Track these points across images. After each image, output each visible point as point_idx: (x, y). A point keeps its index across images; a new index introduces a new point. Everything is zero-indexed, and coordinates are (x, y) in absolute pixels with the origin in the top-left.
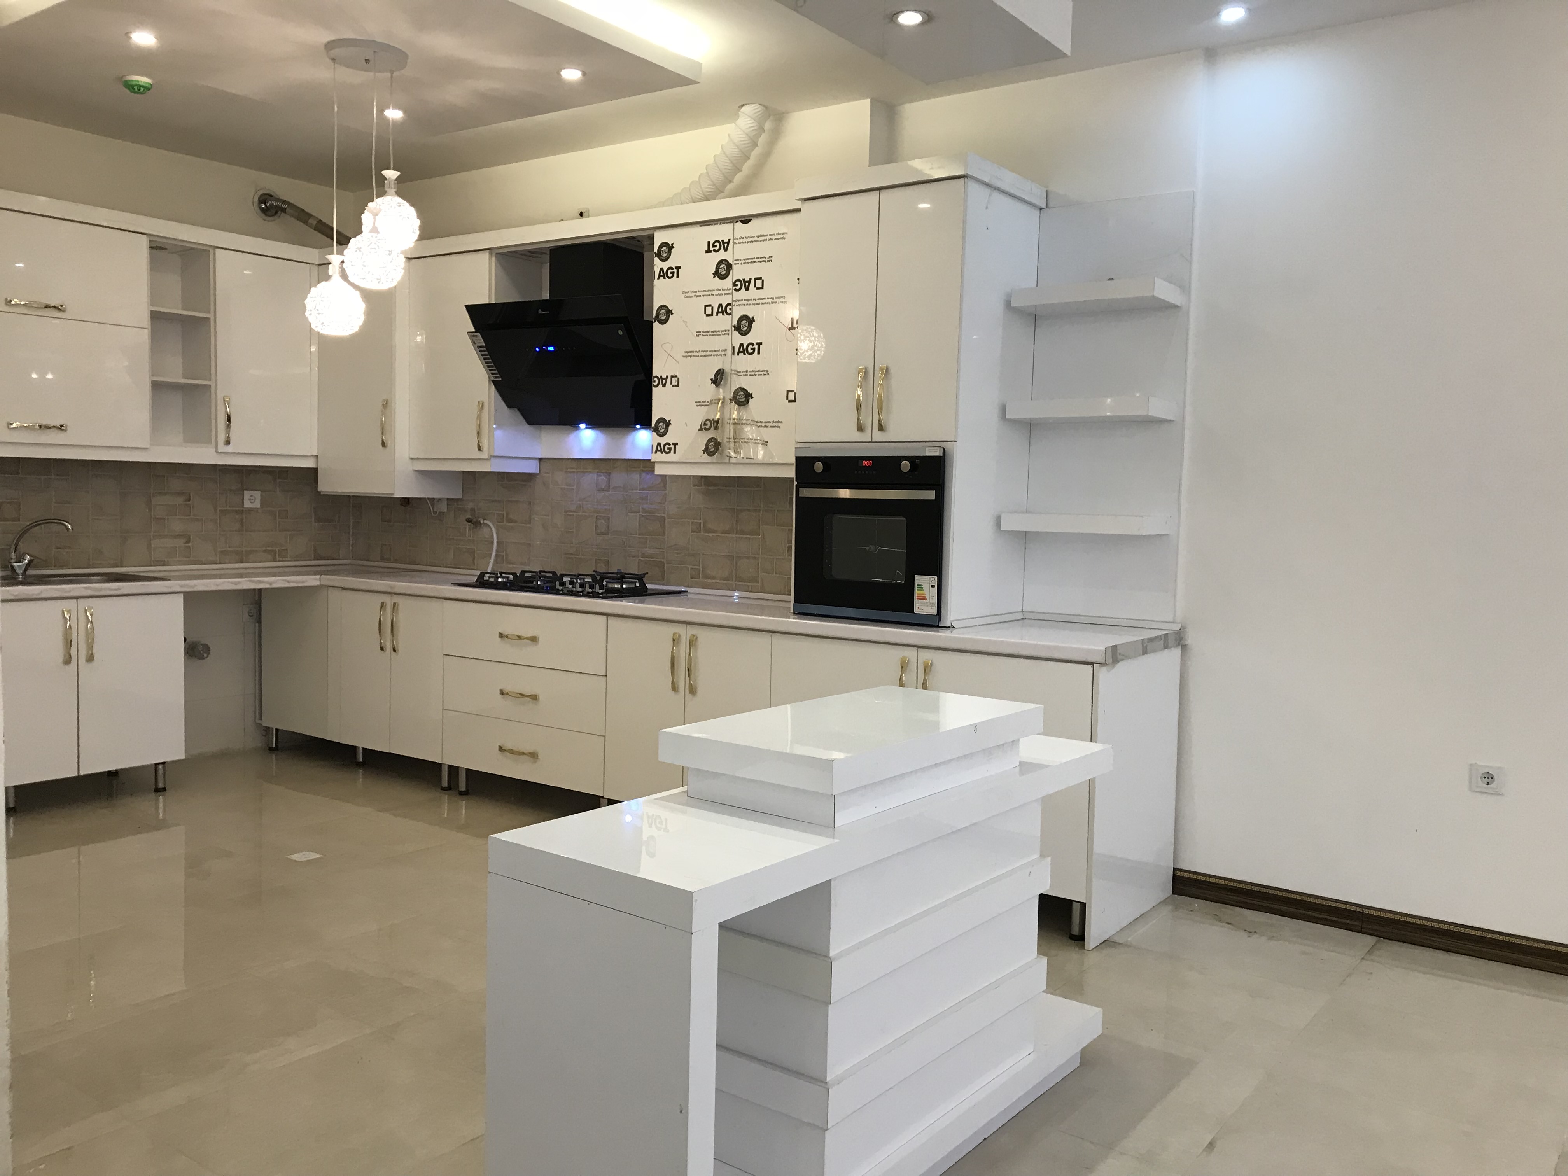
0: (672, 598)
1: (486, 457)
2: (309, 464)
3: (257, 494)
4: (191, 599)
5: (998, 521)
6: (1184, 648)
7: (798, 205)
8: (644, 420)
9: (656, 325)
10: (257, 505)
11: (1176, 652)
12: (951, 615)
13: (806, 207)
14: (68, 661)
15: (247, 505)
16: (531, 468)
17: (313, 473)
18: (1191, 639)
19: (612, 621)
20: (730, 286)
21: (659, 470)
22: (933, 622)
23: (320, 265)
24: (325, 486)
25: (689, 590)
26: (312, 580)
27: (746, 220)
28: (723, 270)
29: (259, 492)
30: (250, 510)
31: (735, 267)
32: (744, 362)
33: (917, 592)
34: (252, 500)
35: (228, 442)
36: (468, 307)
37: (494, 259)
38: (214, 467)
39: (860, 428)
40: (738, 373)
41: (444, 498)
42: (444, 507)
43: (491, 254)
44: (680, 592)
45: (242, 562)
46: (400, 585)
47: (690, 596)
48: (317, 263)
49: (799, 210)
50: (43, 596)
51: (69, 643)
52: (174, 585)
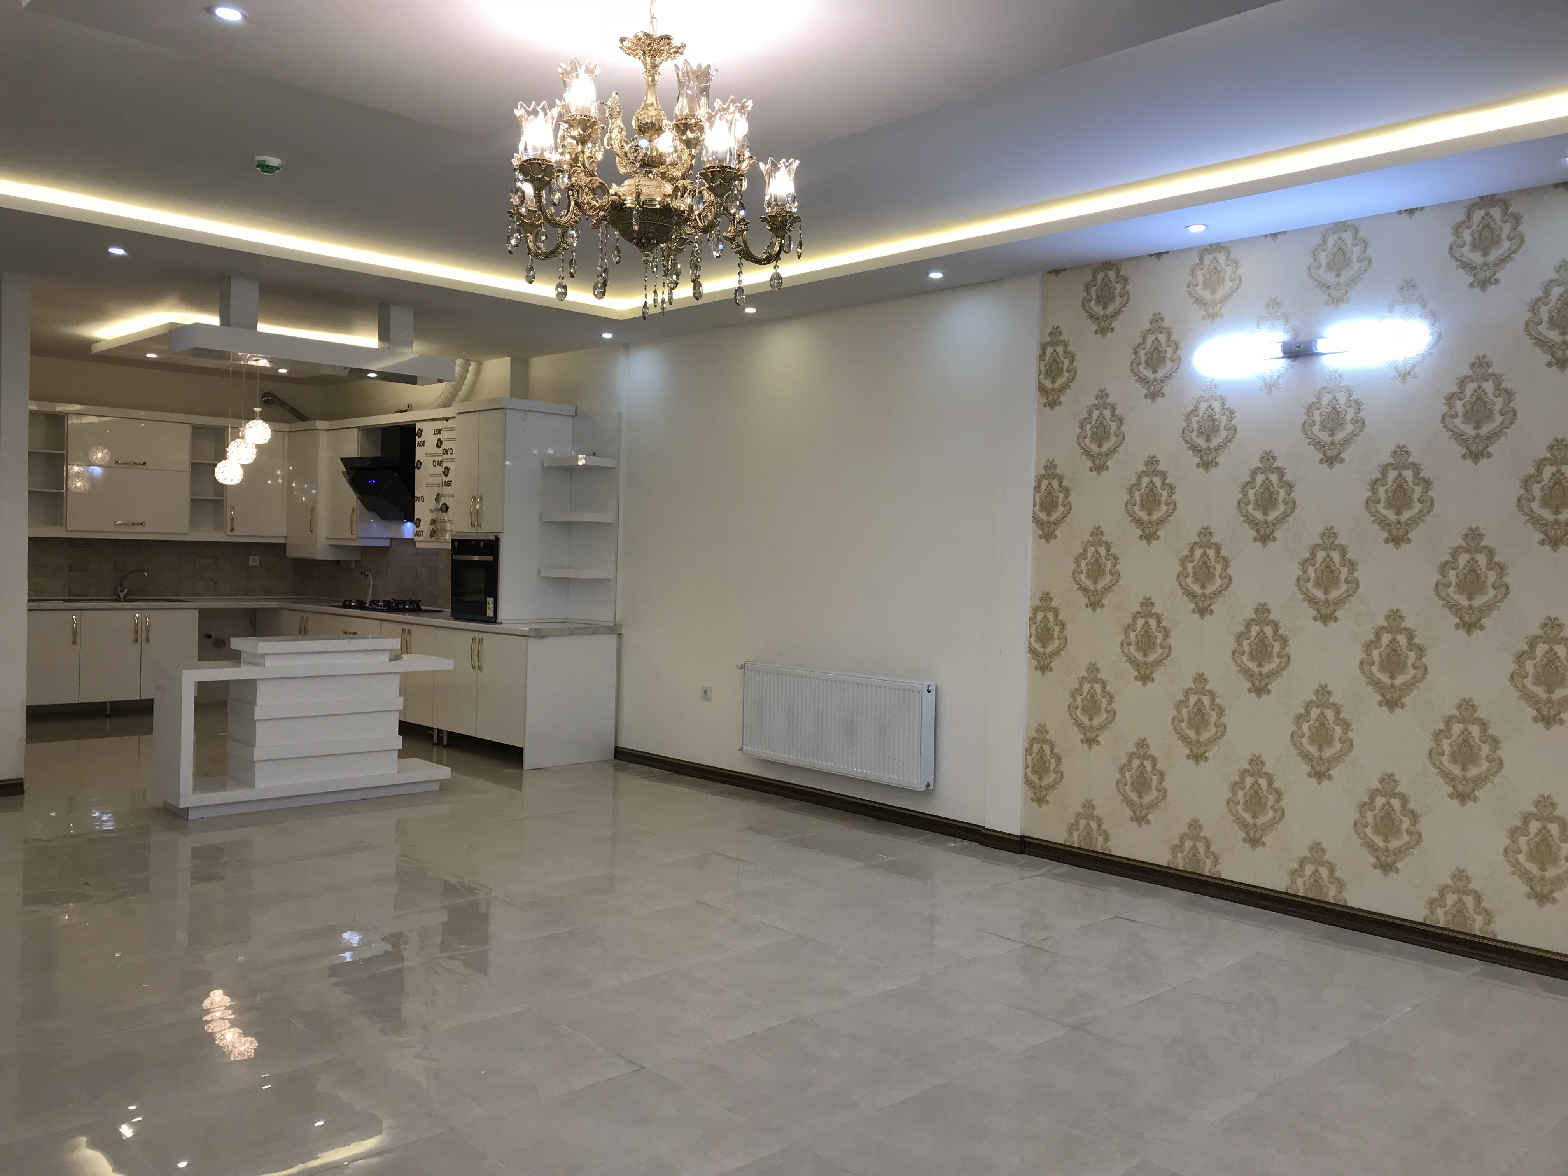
0: (436, 614)
1: (355, 538)
2: (282, 541)
3: (257, 558)
4: (203, 613)
5: (539, 573)
6: (620, 635)
7: (454, 415)
8: (410, 518)
9: (416, 469)
10: (257, 563)
11: (614, 637)
12: (501, 617)
13: (458, 417)
14: (136, 641)
15: (251, 563)
16: (387, 543)
17: (283, 546)
18: (624, 631)
19: (384, 624)
20: (442, 452)
21: (418, 545)
22: (494, 620)
23: (289, 432)
24: (291, 553)
25: (444, 610)
26: (274, 605)
27: (447, 419)
28: (439, 444)
29: (258, 557)
30: (252, 567)
31: (444, 442)
32: (446, 490)
33: (488, 606)
34: (254, 561)
35: (232, 530)
36: (342, 459)
37: (360, 432)
38: (226, 542)
39: (473, 525)
40: (445, 496)
41: (352, 561)
42: (353, 565)
43: (359, 430)
44: (439, 611)
45: (247, 595)
46: (309, 607)
47: (445, 613)
48: (287, 430)
49: (454, 417)
50: (125, 607)
51: (136, 632)
52: (194, 605)
